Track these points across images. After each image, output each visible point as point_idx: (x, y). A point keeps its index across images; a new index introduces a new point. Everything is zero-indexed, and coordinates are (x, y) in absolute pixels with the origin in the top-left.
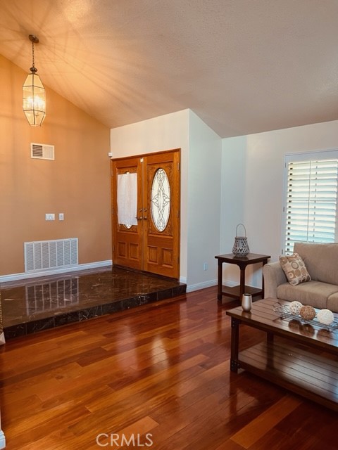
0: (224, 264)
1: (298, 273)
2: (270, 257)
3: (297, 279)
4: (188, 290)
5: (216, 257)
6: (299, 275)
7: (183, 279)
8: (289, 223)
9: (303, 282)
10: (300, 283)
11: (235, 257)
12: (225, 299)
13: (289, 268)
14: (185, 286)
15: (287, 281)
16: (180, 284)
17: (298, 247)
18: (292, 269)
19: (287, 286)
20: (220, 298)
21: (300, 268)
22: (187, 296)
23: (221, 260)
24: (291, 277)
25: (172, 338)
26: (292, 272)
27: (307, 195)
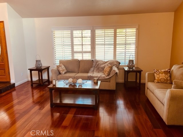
0: (33, 72)
1: (63, 70)
2: (50, 67)
3: (64, 73)
4: (16, 85)
5: (29, 69)
6: (64, 71)
7: (12, 81)
8: (55, 53)
9: (65, 73)
10: (64, 74)
11: (37, 68)
12: (34, 85)
13: (60, 69)
14: (14, 84)
15: (60, 73)
16: (11, 84)
17: (61, 62)
18: (62, 69)
19: (61, 75)
20: (32, 85)
21: (64, 69)
22: (16, 88)
23: (31, 70)
24: (61, 72)
25: (20, 105)
26: (62, 70)
27: (61, 43)
